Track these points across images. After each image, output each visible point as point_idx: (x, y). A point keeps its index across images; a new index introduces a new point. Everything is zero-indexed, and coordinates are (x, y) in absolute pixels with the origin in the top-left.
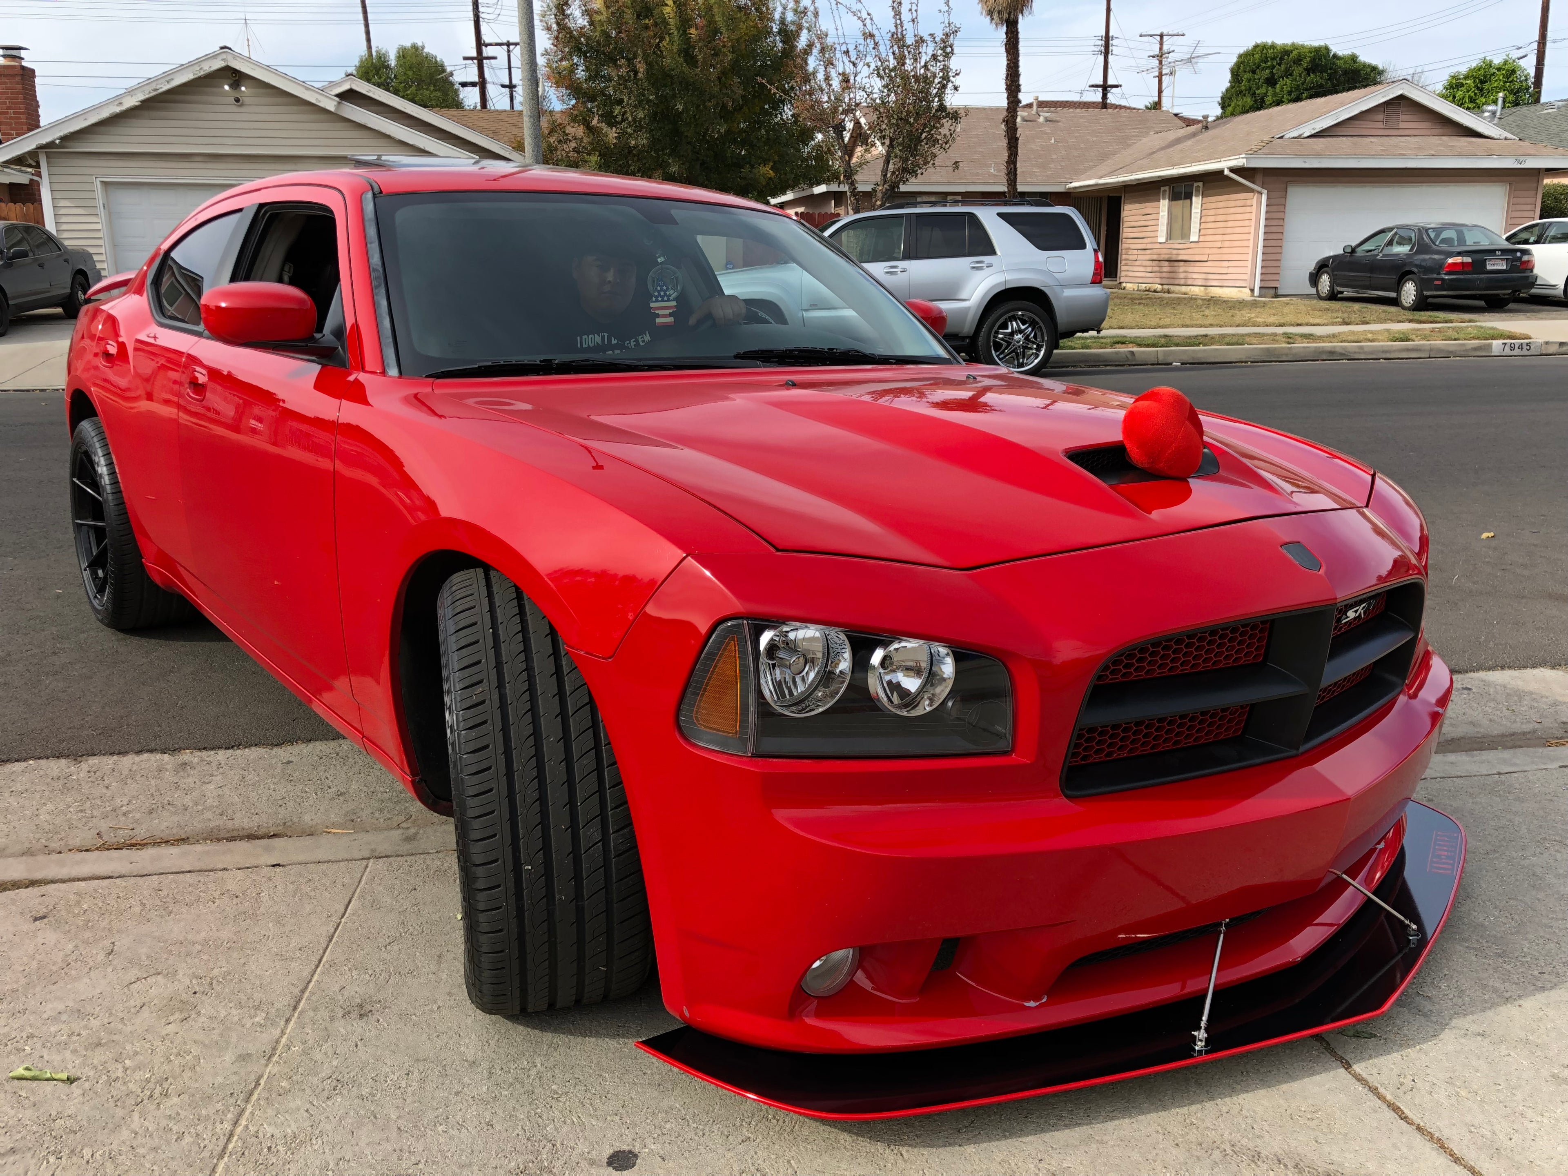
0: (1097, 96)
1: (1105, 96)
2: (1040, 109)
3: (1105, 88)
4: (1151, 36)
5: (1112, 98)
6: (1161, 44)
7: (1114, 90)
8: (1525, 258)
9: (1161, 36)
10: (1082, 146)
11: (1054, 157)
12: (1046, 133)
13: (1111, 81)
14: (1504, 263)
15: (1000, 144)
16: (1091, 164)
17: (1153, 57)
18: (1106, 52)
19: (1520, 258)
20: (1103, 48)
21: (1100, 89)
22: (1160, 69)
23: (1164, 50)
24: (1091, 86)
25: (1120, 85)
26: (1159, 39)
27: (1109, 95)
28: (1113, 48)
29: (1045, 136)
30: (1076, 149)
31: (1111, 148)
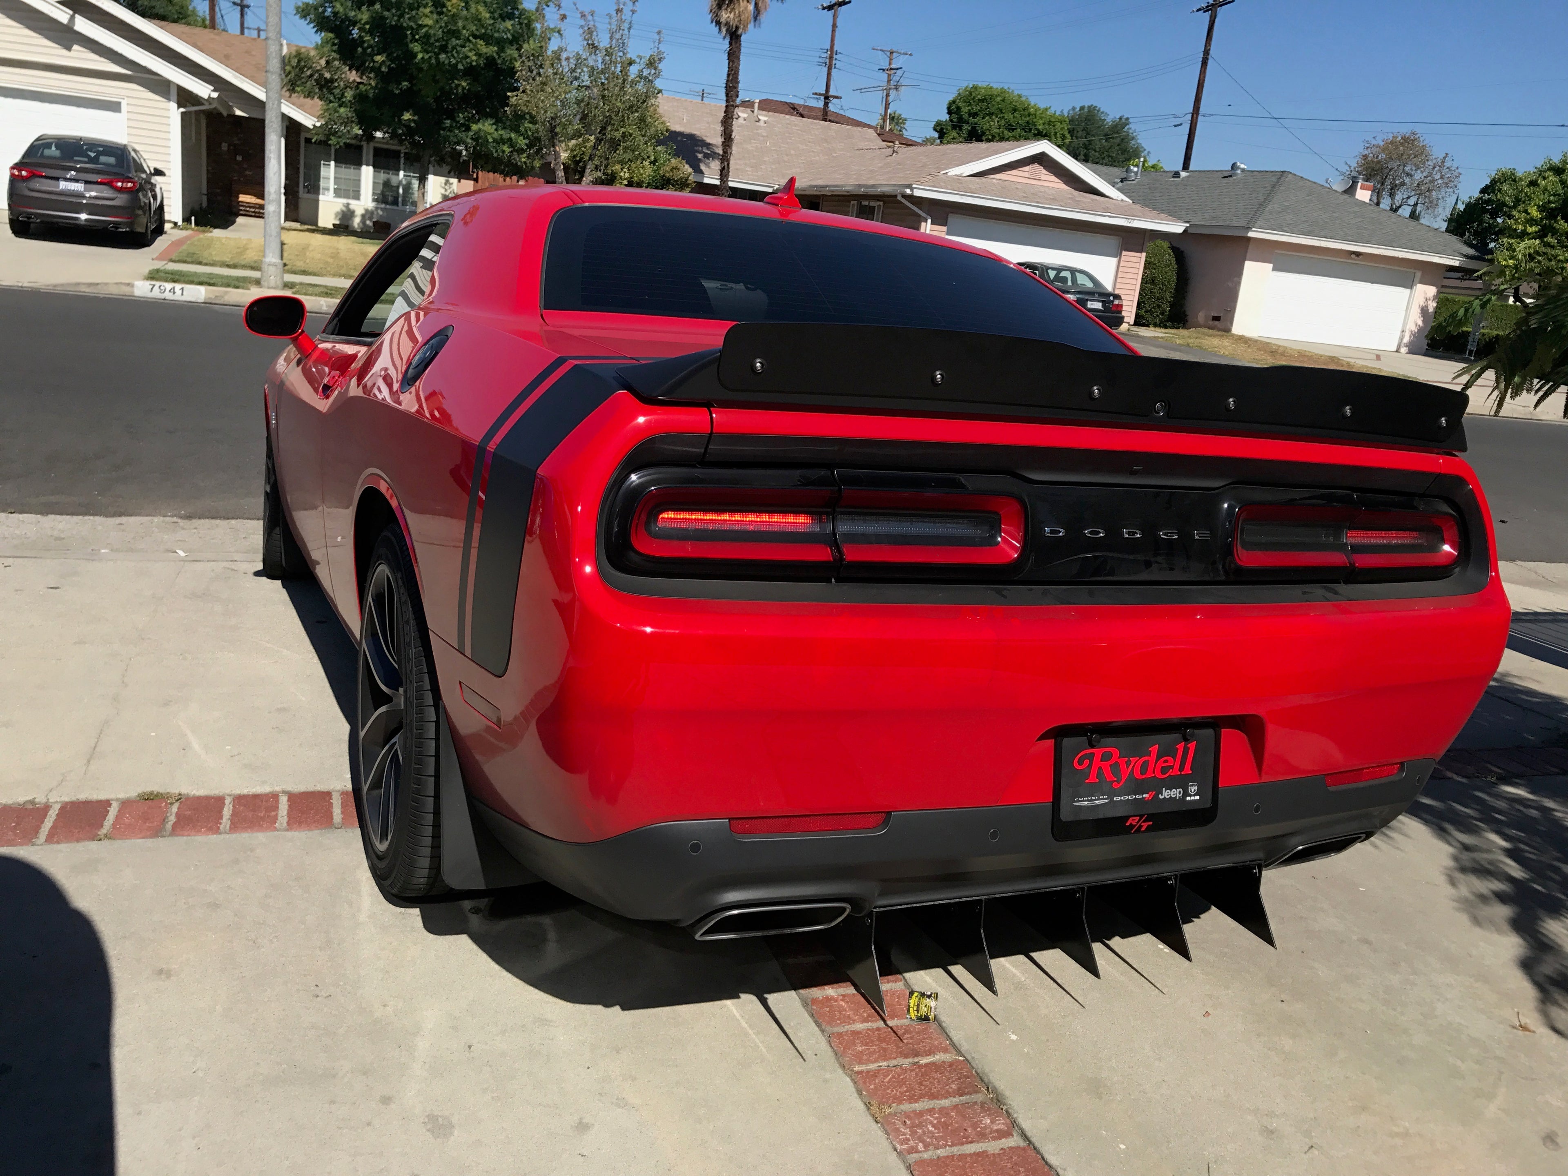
0: (820, 104)
1: (826, 104)
2: (760, 110)
3: (827, 97)
4: (882, 51)
5: (833, 105)
6: (891, 60)
7: (835, 101)
8: (1116, 302)
9: (891, 52)
10: (793, 152)
11: (766, 159)
12: (762, 136)
13: (832, 92)
14: (1100, 304)
18: (830, 64)
19: (1113, 301)
20: (827, 61)
21: (822, 98)
22: (887, 81)
23: (893, 66)
24: (816, 94)
25: (841, 98)
26: (888, 54)
27: (830, 105)
28: (837, 62)
29: (761, 138)
30: (787, 155)
31: (817, 158)
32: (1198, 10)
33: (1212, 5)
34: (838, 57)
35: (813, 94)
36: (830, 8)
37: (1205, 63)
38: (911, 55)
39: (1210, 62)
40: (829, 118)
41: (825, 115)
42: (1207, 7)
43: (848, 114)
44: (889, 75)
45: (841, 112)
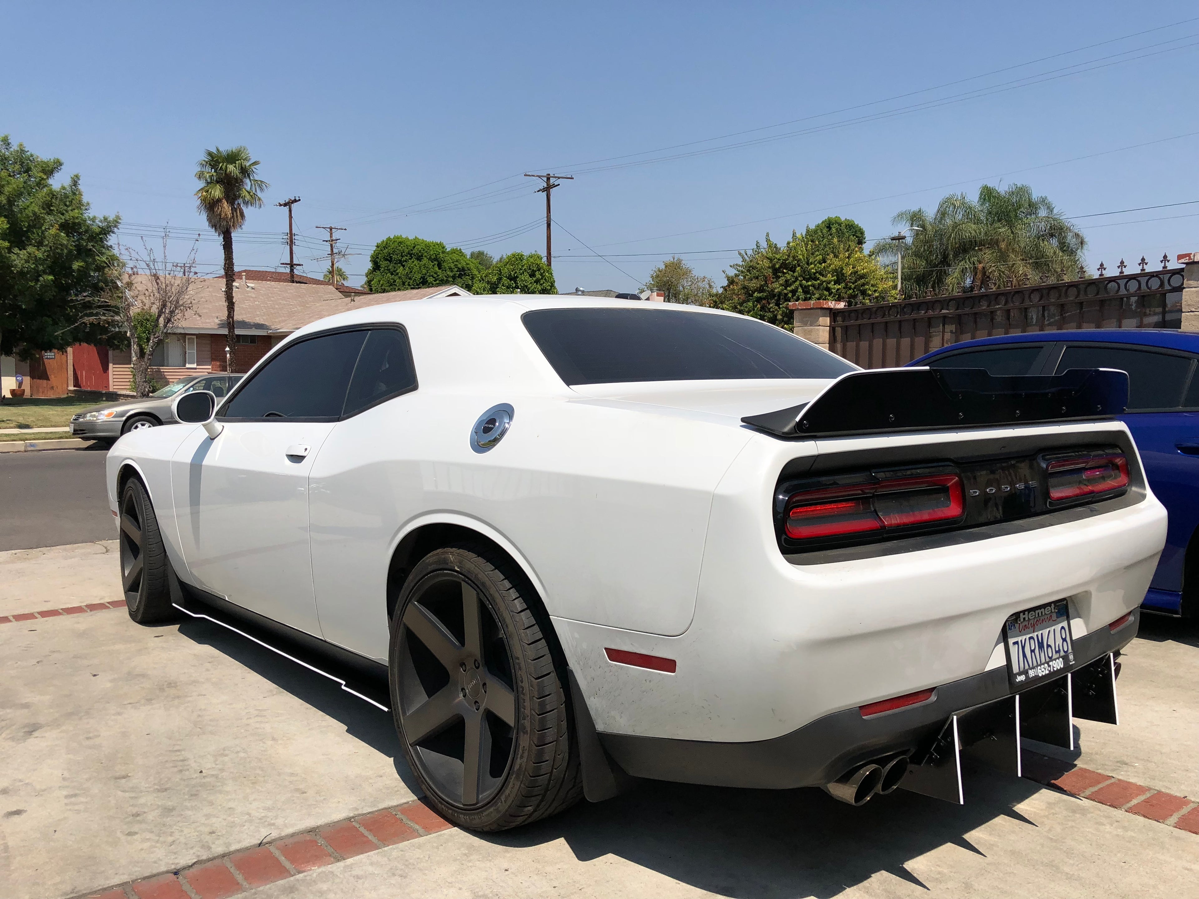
0: (288, 270)
1: (292, 270)
2: (247, 281)
3: (292, 265)
4: (324, 228)
5: (297, 271)
6: (331, 234)
7: (298, 267)
9: (331, 229)
10: (277, 306)
11: (259, 313)
12: (252, 297)
13: (295, 262)
15: (221, 303)
16: (283, 318)
17: (327, 241)
18: (291, 243)
20: (288, 241)
21: (289, 266)
22: (332, 250)
23: (334, 238)
24: (283, 264)
25: (302, 265)
26: (329, 230)
27: (295, 270)
28: (296, 241)
29: (252, 299)
30: (273, 309)
31: (296, 309)
32: (538, 191)
33: (546, 188)
34: (296, 237)
35: (281, 264)
36: (285, 205)
37: (549, 225)
38: (345, 229)
39: (552, 224)
40: (295, 279)
41: (292, 278)
42: (543, 189)
43: (310, 275)
44: (331, 245)
45: (304, 275)
